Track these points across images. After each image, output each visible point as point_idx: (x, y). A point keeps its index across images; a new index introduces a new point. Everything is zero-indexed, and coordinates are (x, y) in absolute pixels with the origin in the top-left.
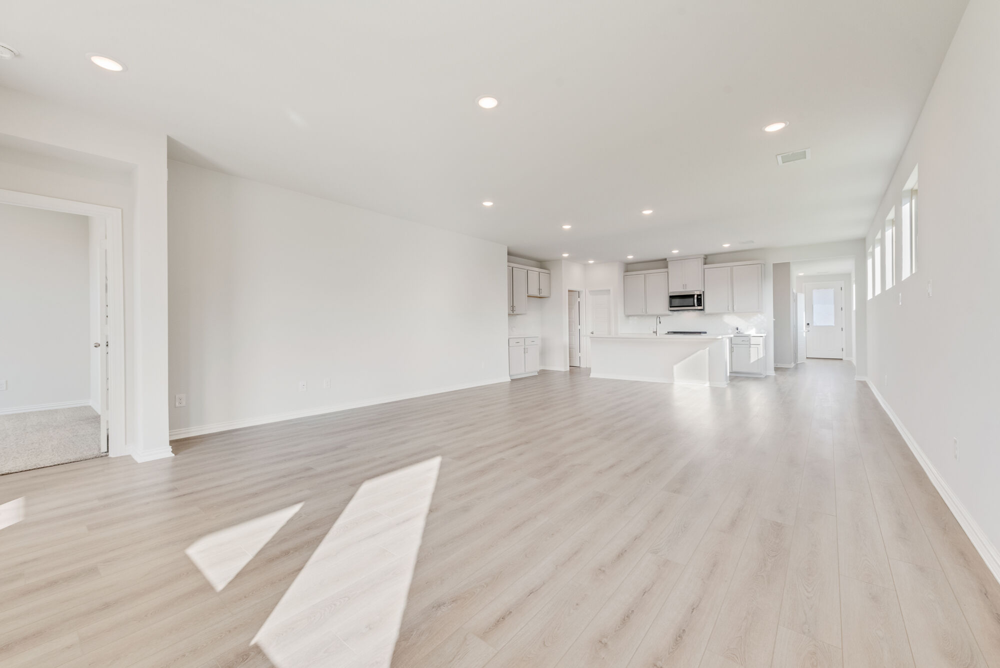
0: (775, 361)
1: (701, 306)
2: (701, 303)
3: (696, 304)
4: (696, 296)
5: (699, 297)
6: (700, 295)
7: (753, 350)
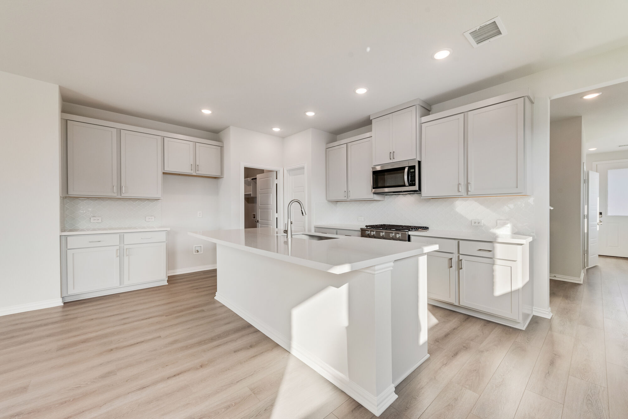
0: (552, 270)
1: (414, 185)
2: (415, 181)
3: (407, 183)
4: (406, 170)
5: (412, 170)
6: (414, 167)
7: (499, 270)
